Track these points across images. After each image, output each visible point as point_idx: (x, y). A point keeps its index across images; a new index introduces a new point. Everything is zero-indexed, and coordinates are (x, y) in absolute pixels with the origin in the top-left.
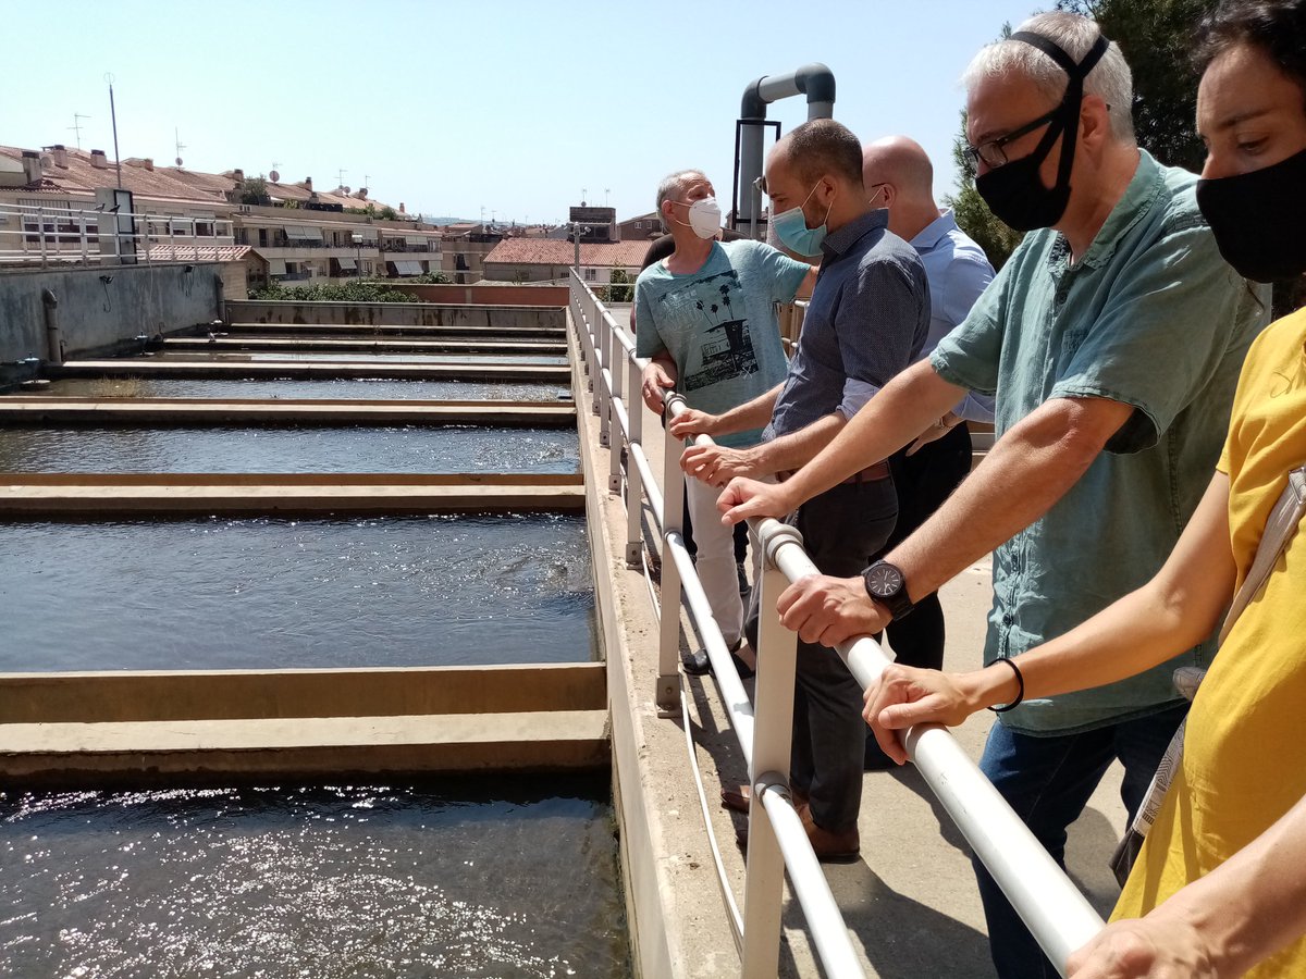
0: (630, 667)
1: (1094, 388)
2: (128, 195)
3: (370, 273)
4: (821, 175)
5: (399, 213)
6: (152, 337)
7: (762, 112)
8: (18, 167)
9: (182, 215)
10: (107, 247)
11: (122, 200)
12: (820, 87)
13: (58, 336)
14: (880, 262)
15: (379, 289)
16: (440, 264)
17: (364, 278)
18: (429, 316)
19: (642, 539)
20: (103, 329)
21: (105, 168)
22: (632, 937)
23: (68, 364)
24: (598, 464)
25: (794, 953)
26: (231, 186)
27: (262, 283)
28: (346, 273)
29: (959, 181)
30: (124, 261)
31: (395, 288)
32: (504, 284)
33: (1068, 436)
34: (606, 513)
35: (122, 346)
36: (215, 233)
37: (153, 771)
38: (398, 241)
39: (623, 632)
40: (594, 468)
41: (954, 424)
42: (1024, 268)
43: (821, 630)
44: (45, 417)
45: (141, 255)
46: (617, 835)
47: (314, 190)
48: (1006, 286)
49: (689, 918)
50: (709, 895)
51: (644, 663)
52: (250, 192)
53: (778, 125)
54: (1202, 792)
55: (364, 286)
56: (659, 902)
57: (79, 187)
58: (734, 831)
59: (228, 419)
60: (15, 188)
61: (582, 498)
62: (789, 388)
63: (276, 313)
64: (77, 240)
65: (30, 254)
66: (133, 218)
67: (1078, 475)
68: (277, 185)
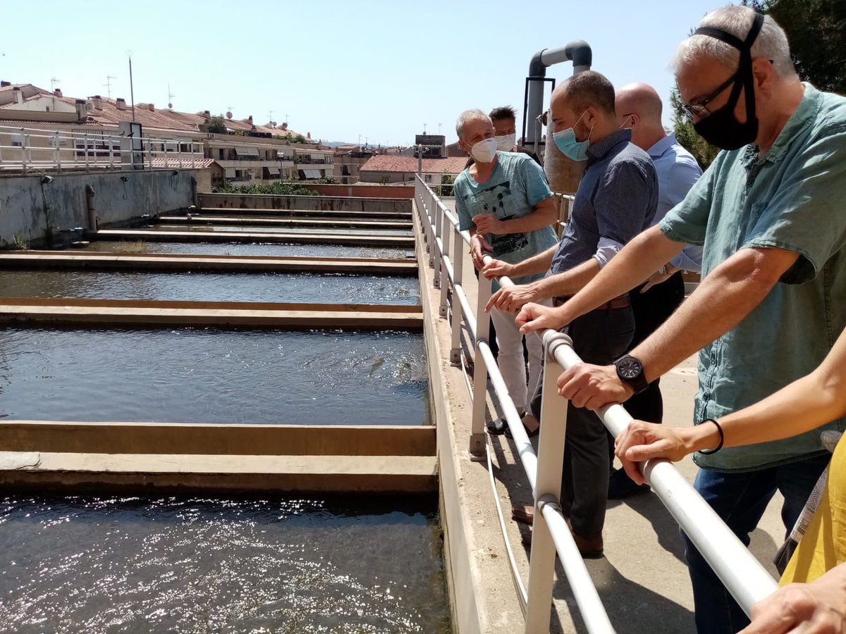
0: (453, 429)
1: (772, 241)
2: (139, 127)
3: (288, 177)
4: (587, 107)
5: (307, 139)
6: (152, 216)
7: (543, 72)
8: (73, 110)
9: (172, 139)
10: (125, 158)
11: (135, 129)
12: (581, 55)
13: (95, 214)
14: (624, 162)
15: (293, 187)
16: (332, 171)
17: (284, 180)
18: (325, 205)
19: (461, 347)
20: (122, 210)
21: (125, 110)
22: (451, 602)
23: (100, 232)
24: (432, 299)
25: (559, 614)
26: (202, 121)
27: (220, 183)
28: (273, 177)
29: (673, 118)
30: (136, 168)
31: (304, 186)
32: (373, 184)
33: (754, 273)
34: (437, 330)
35: (134, 221)
36: (192, 151)
37: (150, 485)
38: (306, 157)
39: (448, 406)
40: (430, 301)
41: (673, 272)
42: (725, 165)
43: (586, 400)
44: (86, 265)
45: (147, 164)
46: (442, 537)
47: (254, 124)
48: (713, 177)
49: (490, 589)
50: (503, 575)
51: (462, 426)
52: (214, 125)
53: (553, 81)
54: (839, 509)
55: (284, 185)
56: (471, 578)
57: (109, 121)
58: (520, 535)
59: (199, 267)
60: (70, 123)
61: (422, 321)
62: (563, 246)
63: (229, 202)
64: (107, 154)
65: (79, 163)
66: (141, 141)
67: (760, 299)
68: (231, 121)
